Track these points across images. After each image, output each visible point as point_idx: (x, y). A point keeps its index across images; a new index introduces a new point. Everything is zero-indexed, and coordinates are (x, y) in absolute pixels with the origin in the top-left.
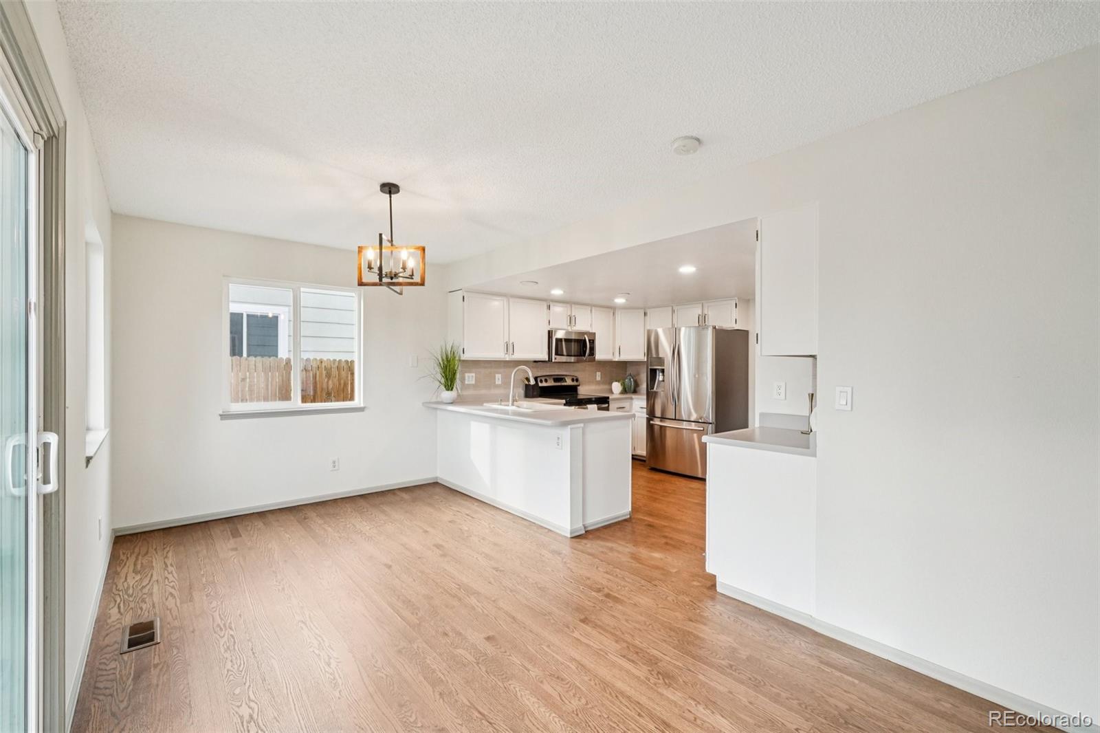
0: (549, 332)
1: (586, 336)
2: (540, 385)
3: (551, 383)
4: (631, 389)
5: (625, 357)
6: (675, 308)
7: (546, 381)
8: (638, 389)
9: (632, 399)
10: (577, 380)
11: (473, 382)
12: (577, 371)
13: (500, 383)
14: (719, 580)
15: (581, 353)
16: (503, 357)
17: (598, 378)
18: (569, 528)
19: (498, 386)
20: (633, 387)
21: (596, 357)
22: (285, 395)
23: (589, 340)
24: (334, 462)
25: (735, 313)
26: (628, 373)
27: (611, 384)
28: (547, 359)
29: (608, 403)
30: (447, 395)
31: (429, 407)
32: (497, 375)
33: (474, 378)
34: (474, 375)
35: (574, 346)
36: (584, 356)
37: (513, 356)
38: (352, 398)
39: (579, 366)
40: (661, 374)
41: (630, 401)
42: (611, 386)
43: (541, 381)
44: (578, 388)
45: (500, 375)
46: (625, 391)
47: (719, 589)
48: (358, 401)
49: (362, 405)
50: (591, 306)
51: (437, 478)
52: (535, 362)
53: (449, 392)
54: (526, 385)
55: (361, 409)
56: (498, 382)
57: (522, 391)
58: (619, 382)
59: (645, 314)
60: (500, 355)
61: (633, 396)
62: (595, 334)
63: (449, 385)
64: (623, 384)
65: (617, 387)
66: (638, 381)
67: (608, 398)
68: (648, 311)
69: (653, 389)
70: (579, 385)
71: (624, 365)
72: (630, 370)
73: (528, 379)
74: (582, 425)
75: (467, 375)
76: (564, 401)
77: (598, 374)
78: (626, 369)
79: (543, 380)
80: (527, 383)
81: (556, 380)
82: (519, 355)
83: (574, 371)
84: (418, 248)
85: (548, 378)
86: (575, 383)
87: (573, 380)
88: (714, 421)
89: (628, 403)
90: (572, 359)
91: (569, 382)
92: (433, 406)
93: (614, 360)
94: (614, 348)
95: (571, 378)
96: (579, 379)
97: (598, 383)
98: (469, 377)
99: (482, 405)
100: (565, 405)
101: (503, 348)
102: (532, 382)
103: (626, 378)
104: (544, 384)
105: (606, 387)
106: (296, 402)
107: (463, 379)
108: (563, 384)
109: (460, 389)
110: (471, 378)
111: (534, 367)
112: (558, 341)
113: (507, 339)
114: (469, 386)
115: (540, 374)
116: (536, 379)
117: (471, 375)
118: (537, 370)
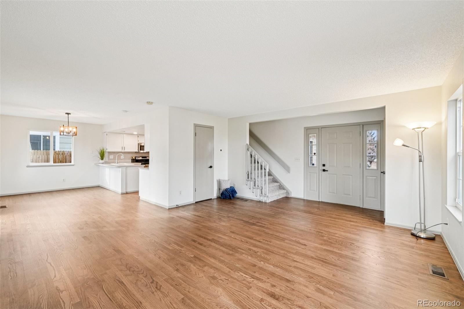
2: (137, 159)
3: (141, 158)
11: (113, 158)
14: (140, 197)
18: (121, 192)
19: (122, 159)
22: (48, 161)
24: (64, 180)
28: (138, 152)
30: (101, 161)
31: (96, 165)
32: (122, 156)
34: (113, 156)
38: (71, 162)
47: (140, 199)
48: (72, 163)
49: (73, 164)
51: (99, 185)
52: (135, 152)
53: (102, 161)
54: (132, 159)
55: (73, 165)
57: (130, 161)
60: (120, 150)
63: (102, 159)
73: (132, 157)
74: (125, 167)
75: (110, 156)
76: (141, 163)
81: (142, 158)
82: (126, 150)
84: (75, 127)
85: (140, 157)
92: (97, 165)
98: (111, 157)
99: (110, 164)
100: (141, 164)
101: (121, 148)
104: (138, 159)
106: (51, 163)
107: (109, 157)
108: (146, 159)
109: (107, 160)
110: (112, 157)
111: (135, 154)
112: (141, 146)
113: (122, 146)
114: (111, 159)
115: (138, 156)
116: (135, 157)
117: (112, 156)
118: (136, 154)
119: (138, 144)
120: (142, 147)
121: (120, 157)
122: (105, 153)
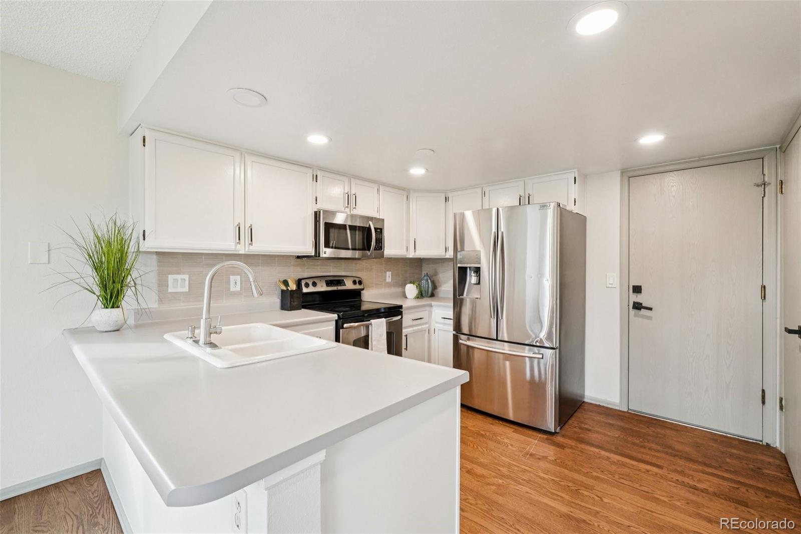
0: (316, 213)
1: (371, 223)
2: (305, 290)
3: (322, 287)
4: (429, 293)
5: (421, 253)
6: (487, 190)
7: (314, 284)
8: (435, 292)
9: (431, 306)
10: (360, 283)
11: (186, 289)
12: (362, 270)
13: (238, 288)
15: (366, 246)
16: (233, 247)
17: (389, 280)
19: (234, 294)
20: (430, 290)
21: (385, 253)
23: (376, 229)
25: (574, 191)
26: (424, 273)
27: (404, 286)
28: (313, 254)
29: (401, 314)
30: (106, 317)
32: (232, 278)
33: (187, 282)
34: (186, 277)
35: (358, 236)
36: (369, 250)
37: (251, 248)
39: (364, 264)
40: (473, 274)
41: (428, 308)
42: (405, 289)
43: (307, 285)
44: (362, 292)
45: (238, 278)
46: (421, 295)
50: (379, 184)
52: (298, 257)
53: (110, 311)
54: (283, 291)
56: (235, 287)
57: (277, 300)
58: (414, 284)
59: (446, 199)
60: (228, 244)
61: (433, 303)
62: (383, 220)
64: (419, 287)
65: (411, 290)
66: (436, 281)
67: (401, 307)
68: (450, 195)
69: (462, 295)
70: (363, 289)
71: (419, 262)
72: (426, 269)
73: (286, 283)
75: (171, 278)
77: (389, 274)
78: (421, 266)
79: (310, 284)
80: (285, 288)
81: (329, 283)
82: (260, 246)
83: (358, 270)
85: (317, 282)
86: (357, 287)
87: (355, 282)
88: (558, 345)
89: (427, 312)
90: (357, 254)
91: (349, 285)
93: (408, 257)
94: (408, 241)
95: (353, 279)
96: (364, 281)
97: (389, 285)
98: (176, 280)
101: (232, 233)
102: (293, 286)
103: (422, 280)
104: (311, 289)
105: (399, 290)
107: (162, 284)
108: (340, 288)
109: (151, 301)
110: (178, 282)
111: (296, 266)
112: (329, 226)
113: (239, 219)
114: (176, 296)
115: (306, 275)
116: (299, 282)
117: (179, 277)
118: (299, 269)
119: (317, 215)
120: (333, 233)
121: (228, 282)
122: (130, 258)
